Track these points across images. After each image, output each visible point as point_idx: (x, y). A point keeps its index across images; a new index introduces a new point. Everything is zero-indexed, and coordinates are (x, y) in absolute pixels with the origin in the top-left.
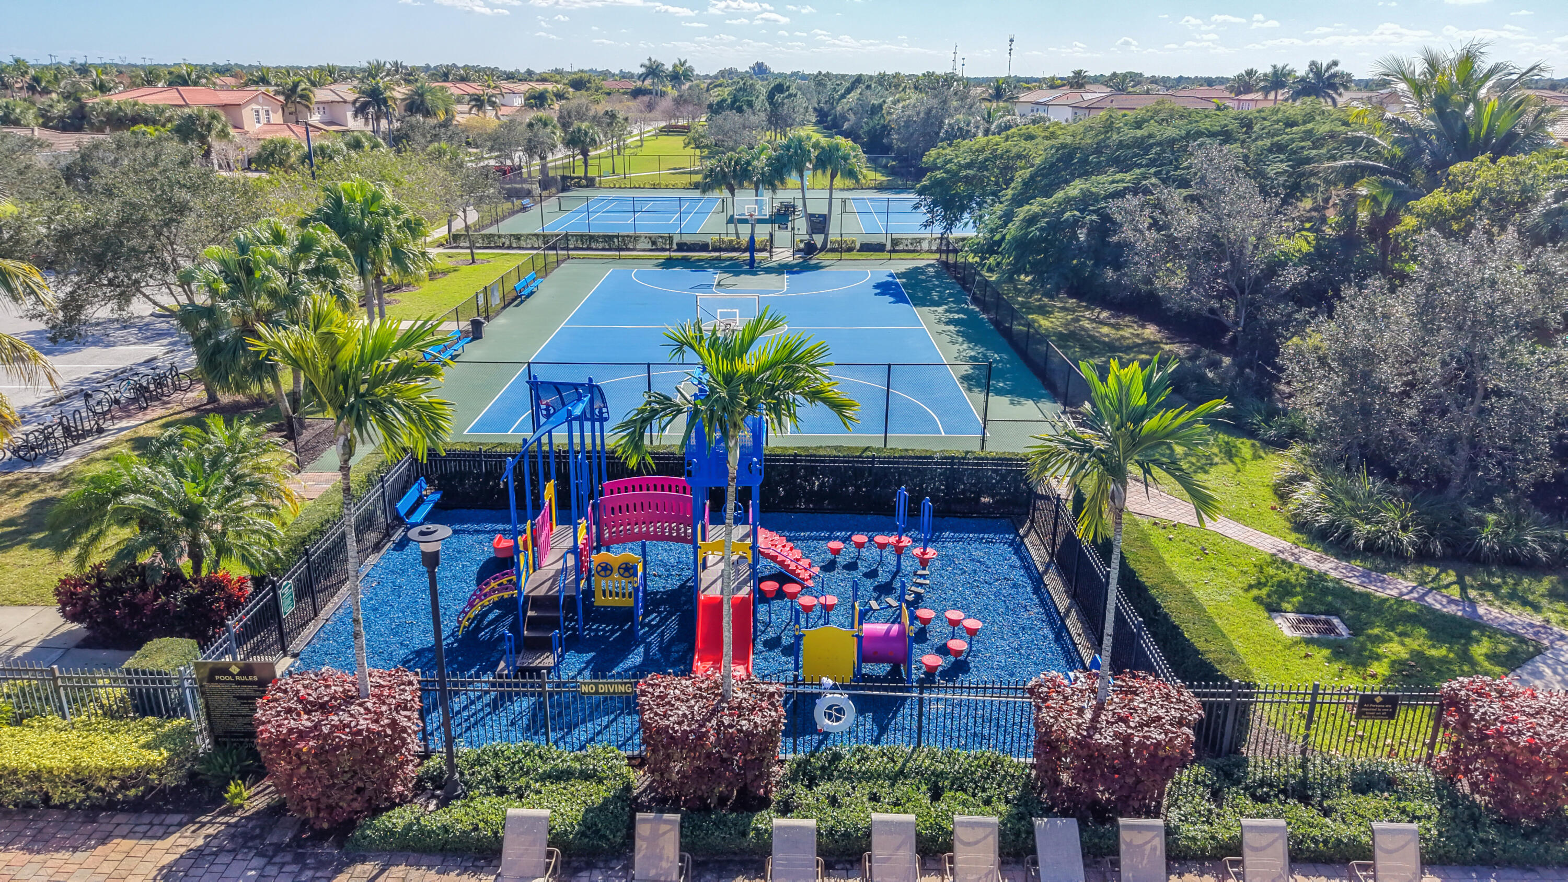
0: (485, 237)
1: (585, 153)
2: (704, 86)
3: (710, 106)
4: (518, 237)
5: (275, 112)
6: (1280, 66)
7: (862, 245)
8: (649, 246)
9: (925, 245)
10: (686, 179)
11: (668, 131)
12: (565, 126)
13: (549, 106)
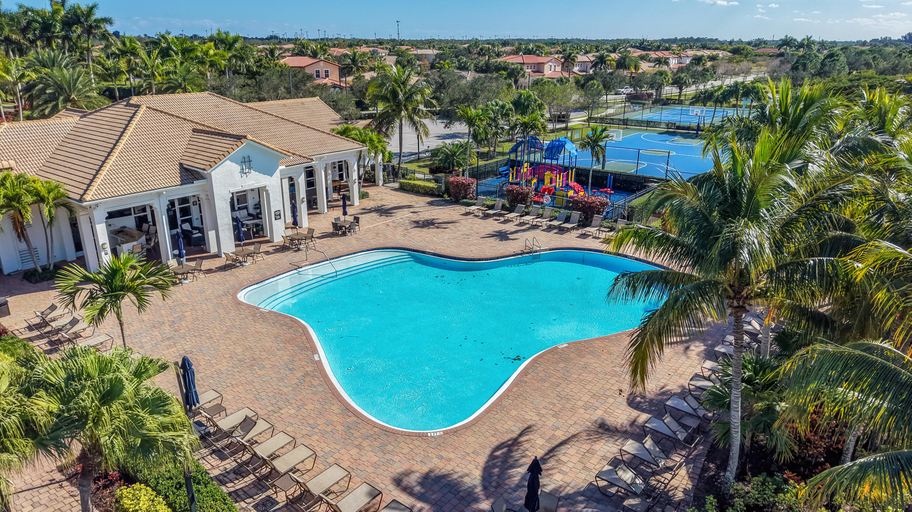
5: (558, 66)
13: (703, 64)
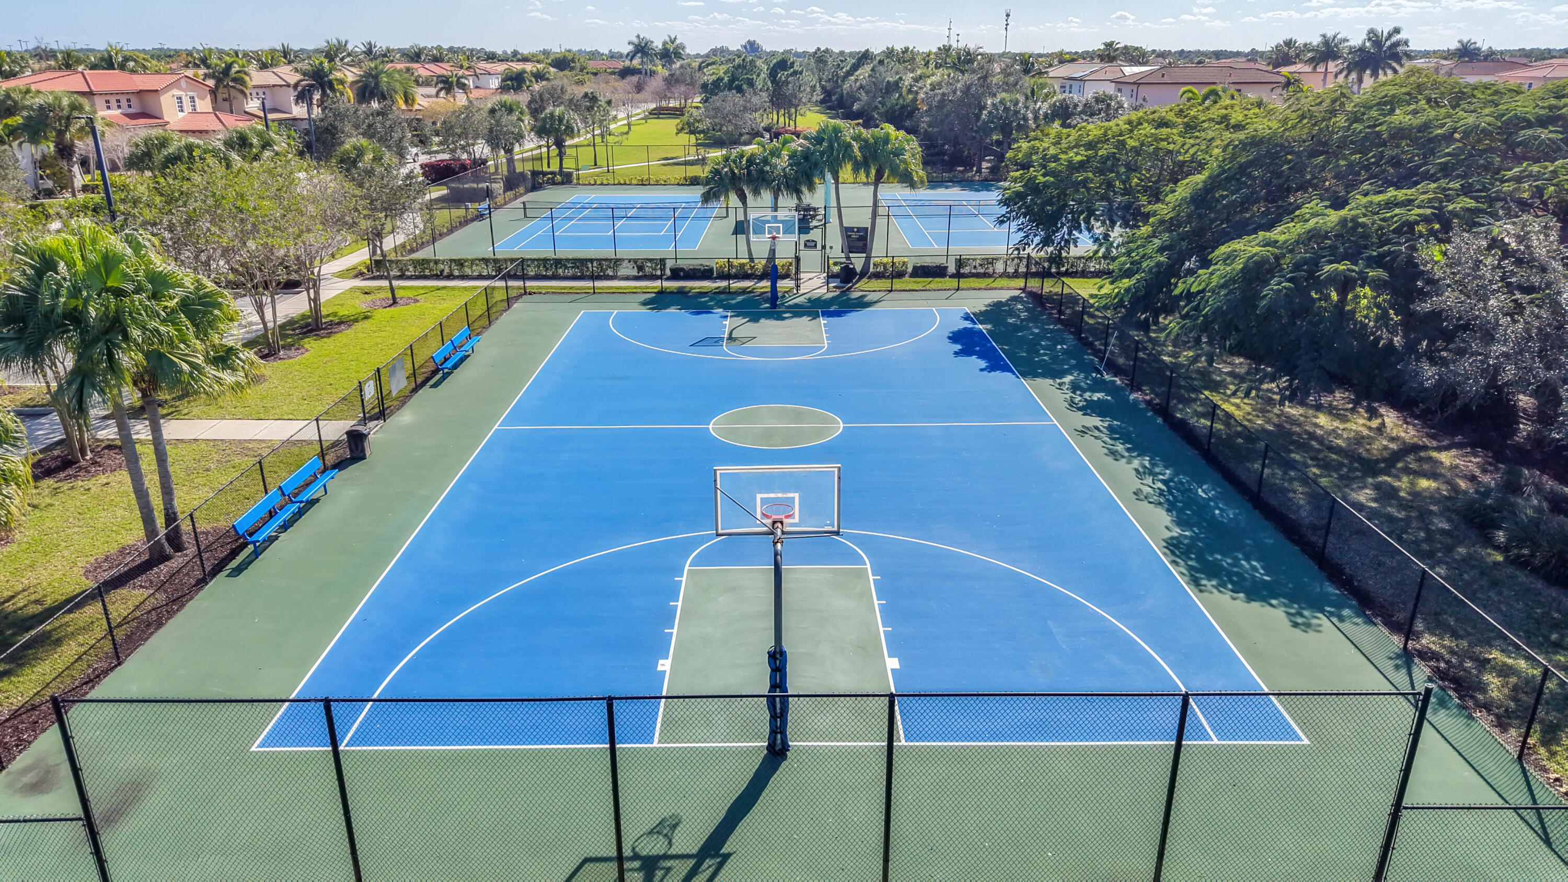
0: (416, 263)
1: (560, 144)
2: (695, 65)
3: (704, 86)
4: (460, 263)
5: (202, 98)
6: (1330, 34)
7: (915, 268)
8: (635, 272)
9: (999, 267)
10: (680, 173)
11: (658, 113)
12: (535, 112)
13: (528, 87)
